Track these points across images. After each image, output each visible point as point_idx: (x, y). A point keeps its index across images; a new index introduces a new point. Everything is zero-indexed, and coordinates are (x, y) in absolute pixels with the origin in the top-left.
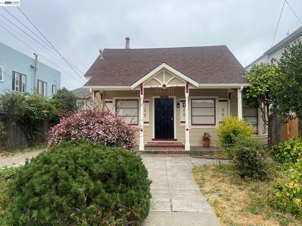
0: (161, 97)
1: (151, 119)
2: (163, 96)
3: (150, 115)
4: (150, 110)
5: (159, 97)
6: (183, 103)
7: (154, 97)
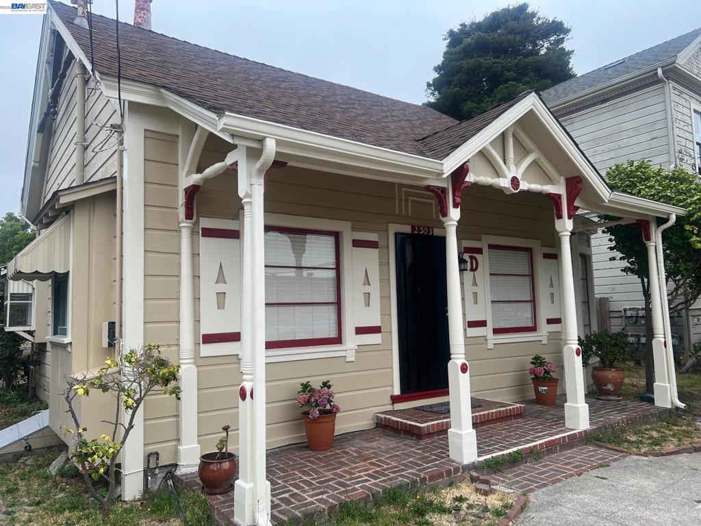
0: (413, 228)
1: (385, 314)
2: (419, 227)
3: (385, 298)
4: (384, 281)
5: (407, 229)
6: (472, 258)
7: (394, 228)
